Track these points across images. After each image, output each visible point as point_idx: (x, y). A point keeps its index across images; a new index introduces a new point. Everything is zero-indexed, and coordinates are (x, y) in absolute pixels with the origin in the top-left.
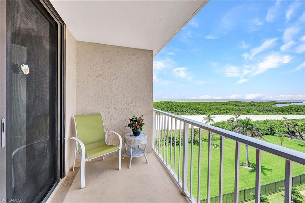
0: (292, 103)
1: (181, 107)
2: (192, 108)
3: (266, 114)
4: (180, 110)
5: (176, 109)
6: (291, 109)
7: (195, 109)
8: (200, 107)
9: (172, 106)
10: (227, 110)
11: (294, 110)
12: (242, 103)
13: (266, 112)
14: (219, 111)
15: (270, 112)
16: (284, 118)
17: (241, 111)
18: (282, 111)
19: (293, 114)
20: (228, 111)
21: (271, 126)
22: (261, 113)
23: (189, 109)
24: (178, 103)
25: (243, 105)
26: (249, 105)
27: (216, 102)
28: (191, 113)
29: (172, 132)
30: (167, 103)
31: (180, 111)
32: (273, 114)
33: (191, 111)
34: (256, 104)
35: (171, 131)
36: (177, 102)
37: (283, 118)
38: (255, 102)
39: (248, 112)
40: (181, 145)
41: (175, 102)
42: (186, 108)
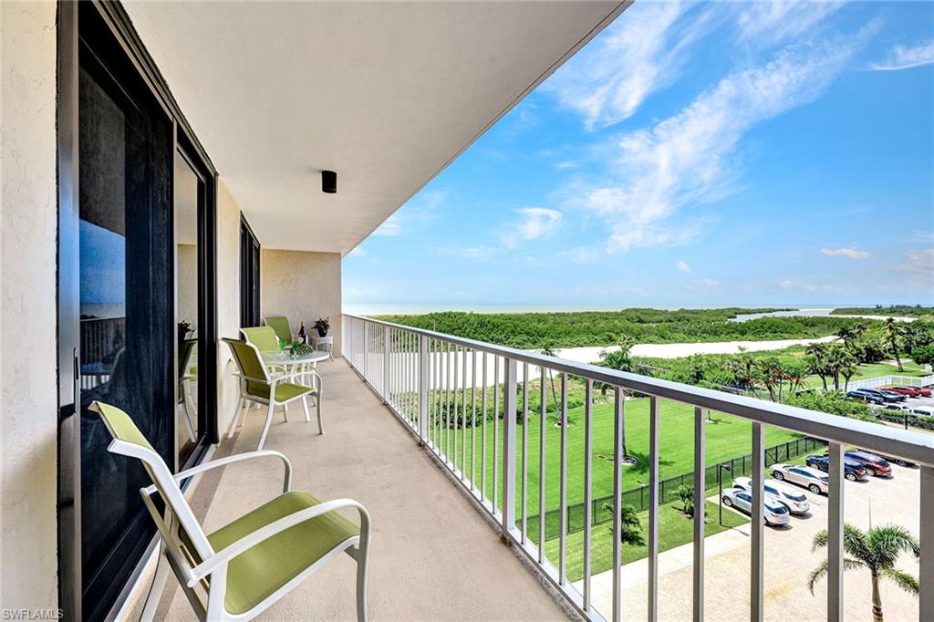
0: (774, 311)
1: (490, 326)
2: (519, 329)
3: (704, 340)
4: (487, 336)
5: (476, 335)
6: (762, 326)
7: (528, 334)
8: (541, 326)
9: (466, 325)
10: (610, 334)
11: (769, 328)
12: (656, 313)
13: (705, 335)
14: (591, 336)
15: (714, 333)
16: (741, 349)
17: (647, 334)
18: (742, 332)
19: (766, 338)
20: (614, 336)
21: (696, 368)
22: (693, 338)
23: (513, 332)
24: (482, 316)
25: (656, 318)
26: (673, 319)
27: (589, 313)
28: (518, 343)
29: (457, 395)
30: (449, 317)
31: (486, 339)
32: (721, 341)
33: (518, 339)
34: (689, 315)
35: (454, 392)
36: (478, 315)
37: (738, 349)
38: (687, 311)
39: (663, 337)
40: (477, 426)
41: (474, 315)
42: (503, 331)
